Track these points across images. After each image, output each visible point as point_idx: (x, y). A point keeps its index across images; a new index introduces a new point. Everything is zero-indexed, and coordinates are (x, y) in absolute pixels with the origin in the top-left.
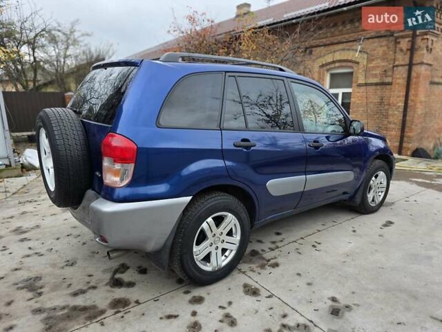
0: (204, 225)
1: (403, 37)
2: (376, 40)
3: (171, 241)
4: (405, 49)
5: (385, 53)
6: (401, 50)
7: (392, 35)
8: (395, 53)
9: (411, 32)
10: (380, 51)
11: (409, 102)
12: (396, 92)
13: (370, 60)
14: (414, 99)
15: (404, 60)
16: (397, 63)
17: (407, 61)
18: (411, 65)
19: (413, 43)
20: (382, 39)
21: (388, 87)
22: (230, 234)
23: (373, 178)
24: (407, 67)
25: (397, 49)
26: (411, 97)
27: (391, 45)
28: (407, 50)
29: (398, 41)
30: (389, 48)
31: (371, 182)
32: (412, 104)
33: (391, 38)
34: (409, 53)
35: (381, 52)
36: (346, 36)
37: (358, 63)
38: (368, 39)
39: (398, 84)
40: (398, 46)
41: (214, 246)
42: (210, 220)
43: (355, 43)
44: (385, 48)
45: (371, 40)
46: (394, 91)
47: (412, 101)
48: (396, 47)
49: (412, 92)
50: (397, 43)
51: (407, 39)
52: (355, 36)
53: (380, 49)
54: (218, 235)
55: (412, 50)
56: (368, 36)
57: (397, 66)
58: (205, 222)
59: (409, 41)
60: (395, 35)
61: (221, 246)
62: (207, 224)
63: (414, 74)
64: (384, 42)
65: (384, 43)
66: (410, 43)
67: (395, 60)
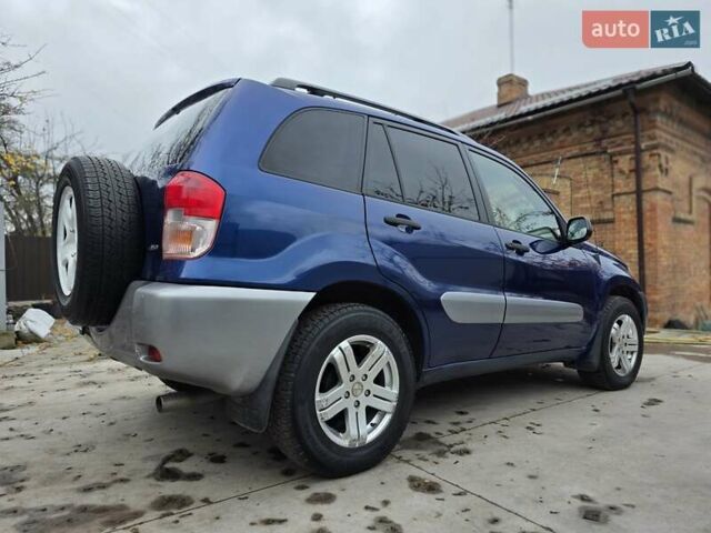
0: (336, 353)
1: (620, 153)
2: (580, 159)
3: (275, 373)
4: (626, 170)
5: (597, 178)
6: (622, 172)
7: (605, 152)
8: (613, 176)
9: (633, 146)
10: (590, 174)
11: (646, 247)
12: (623, 234)
13: (574, 189)
14: (652, 242)
15: (627, 185)
16: (617, 190)
17: (632, 187)
18: (639, 193)
19: (638, 160)
20: (589, 159)
21: (609, 226)
22: (380, 380)
23: (616, 325)
24: (634, 196)
25: (615, 171)
26: (647, 239)
27: (605, 165)
28: (631, 171)
29: (615, 159)
30: (602, 170)
31: (613, 331)
32: (651, 249)
33: (603, 156)
34: (633, 175)
35: (590, 177)
36: (534, 156)
37: (557, 193)
38: (569, 158)
39: (624, 220)
40: (616, 167)
41: (352, 399)
42: (345, 344)
43: (550, 165)
44: (596, 170)
45: (573, 161)
46: (619, 232)
47: (650, 245)
48: (612, 169)
49: (647, 233)
50: (613, 162)
51: (629, 157)
52: (548, 155)
53: (588, 172)
54: (359, 378)
55: (638, 171)
56: (568, 155)
57: (619, 195)
58: (337, 348)
59: (631, 159)
60: (609, 151)
61: (365, 402)
62: (341, 352)
63: (646, 206)
64: (593, 161)
65: (594, 163)
66: (633, 162)
67: (613, 186)
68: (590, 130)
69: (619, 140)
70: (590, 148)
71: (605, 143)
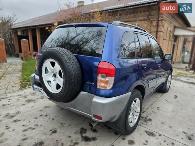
1: (154, 21)
2: (143, 21)
4: (154, 25)
5: (147, 27)
7: (150, 20)
8: (151, 27)
9: (157, 19)
10: (145, 25)
15: (154, 30)
16: (151, 31)
17: (156, 30)
18: (157, 32)
19: (158, 23)
20: (145, 21)
27: (149, 23)
28: (156, 26)
29: (152, 22)
30: (148, 25)
34: (156, 27)
36: (131, 19)
38: (140, 20)
40: (152, 24)
43: (135, 22)
52: (135, 19)
55: (158, 26)
59: (156, 22)
63: (158, 36)
65: (147, 23)
68: (146, 13)
69: (153, 17)
70: (146, 18)
71: (150, 17)
